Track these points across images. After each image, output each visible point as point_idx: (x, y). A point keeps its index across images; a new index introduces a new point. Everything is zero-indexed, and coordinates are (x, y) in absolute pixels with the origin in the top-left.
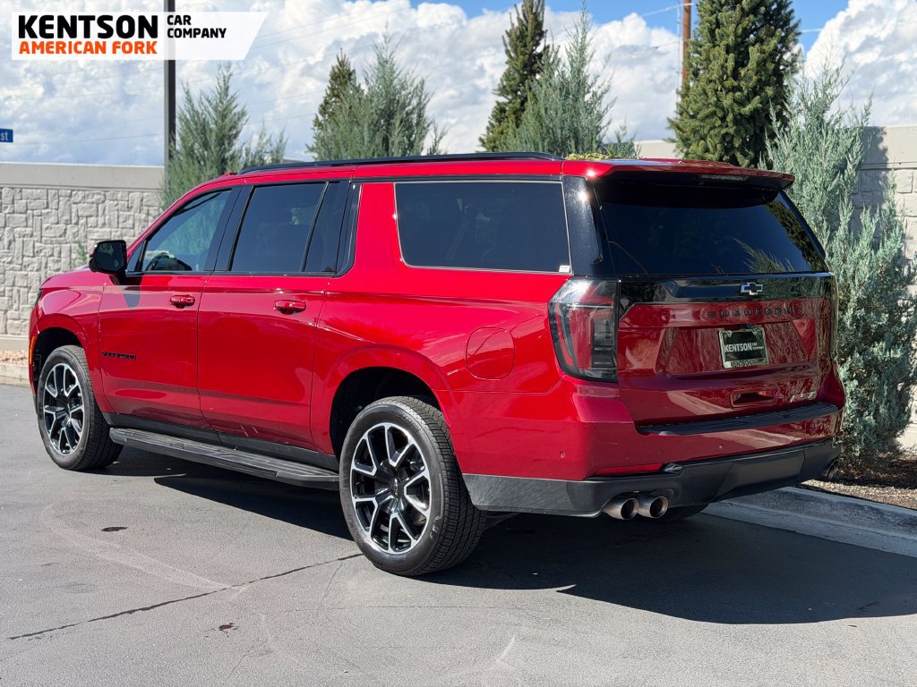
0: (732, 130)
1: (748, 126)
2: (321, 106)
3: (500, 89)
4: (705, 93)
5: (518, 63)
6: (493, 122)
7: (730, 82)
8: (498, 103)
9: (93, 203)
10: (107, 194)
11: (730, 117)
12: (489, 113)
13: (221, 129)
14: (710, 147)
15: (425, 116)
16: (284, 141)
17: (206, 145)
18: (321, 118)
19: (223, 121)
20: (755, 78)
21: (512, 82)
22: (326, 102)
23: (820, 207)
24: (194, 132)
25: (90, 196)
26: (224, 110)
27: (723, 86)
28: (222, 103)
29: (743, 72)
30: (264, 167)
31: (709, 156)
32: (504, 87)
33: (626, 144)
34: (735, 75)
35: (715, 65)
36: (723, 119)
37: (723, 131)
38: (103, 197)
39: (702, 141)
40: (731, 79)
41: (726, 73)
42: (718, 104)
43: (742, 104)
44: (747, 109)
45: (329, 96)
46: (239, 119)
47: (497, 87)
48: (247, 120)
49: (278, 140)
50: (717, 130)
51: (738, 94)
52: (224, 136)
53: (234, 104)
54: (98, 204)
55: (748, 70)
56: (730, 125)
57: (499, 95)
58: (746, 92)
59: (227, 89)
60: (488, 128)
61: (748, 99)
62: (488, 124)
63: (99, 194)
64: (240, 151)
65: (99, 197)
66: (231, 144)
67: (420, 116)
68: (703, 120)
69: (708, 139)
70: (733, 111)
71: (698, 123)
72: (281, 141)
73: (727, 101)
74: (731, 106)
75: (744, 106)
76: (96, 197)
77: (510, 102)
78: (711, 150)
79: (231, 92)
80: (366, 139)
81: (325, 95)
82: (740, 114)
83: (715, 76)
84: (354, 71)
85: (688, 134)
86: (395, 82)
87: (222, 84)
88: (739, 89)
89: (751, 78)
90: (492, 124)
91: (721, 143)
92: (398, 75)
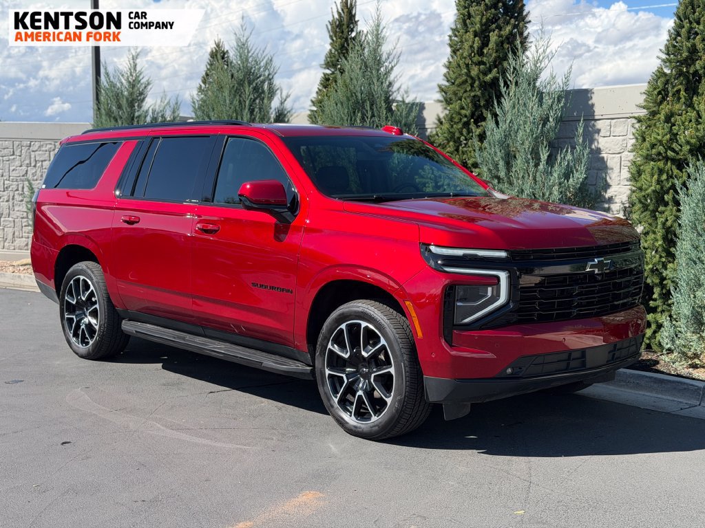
0: (479, 93)
1: (491, 90)
2: (203, 77)
3: (326, 64)
4: (459, 65)
5: (337, 45)
6: (320, 88)
7: (476, 59)
8: (324, 73)
9: (46, 151)
10: (56, 144)
11: (477, 83)
12: (318, 82)
13: (131, 94)
14: (464, 105)
15: (274, 83)
16: (179, 104)
17: (120, 107)
18: (203, 85)
19: (133, 88)
20: (494, 55)
21: (333, 59)
22: (207, 75)
23: (529, 148)
24: (111, 98)
25: (45, 146)
26: (134, 81)
27: (472, 61)
28: (132, 76)
29: (485, 51)
30: (164, 123)
31: (463, 112)
32: (328, 62)
33: (409, 103)
34: (481, 53)
35: (466, 45)
36: (472, 86)
37: (472, 94)
38: (53, 146)
39: (459, 102)
40: (477, 56)
41: (473, 52)
42: (468, 74)
43: (485, 74)
44: (489, 77)
45: (208, 69)
46: (145, 87)
47: (323, 62)
48: (151, 89)
49: (174, 103)
50: (468, 93)
51: (482, 67)
52: (133, 100)
53: (141, 77)
54: (50, 152)
55: (489, 49)
56: (477, 89)
57: (325, 68)
58: (488, 65)
59: (135, 66)
60: (317, 93)
61: (490, 71)
62: (317, 90)
63: (51, 144)
64: (147, 111)
65: (50, 146)
66: (140, 107)
67: (270, 84)
68: (459, 86)
69: (463, 100)
70: (479, 78)
71: (456, 88)
72: (177, 103)
73: (475, 71)
74: (478, 76)
75: (487, 76)
76: (49, 146)
77: (333, 73)
78: (465, 107)
79: (138, 69)
80: (228, 101)
81: (206, 69)
82: (484, 82)
83: (465, 54)
84: (227, 51)
85: (450, 95)
86: (250, 60)
87: (132, 62)
88: (484, 63)
89: (491, 55)
90: (319, 90)
91: (472, 102)
92: (253, 54)
